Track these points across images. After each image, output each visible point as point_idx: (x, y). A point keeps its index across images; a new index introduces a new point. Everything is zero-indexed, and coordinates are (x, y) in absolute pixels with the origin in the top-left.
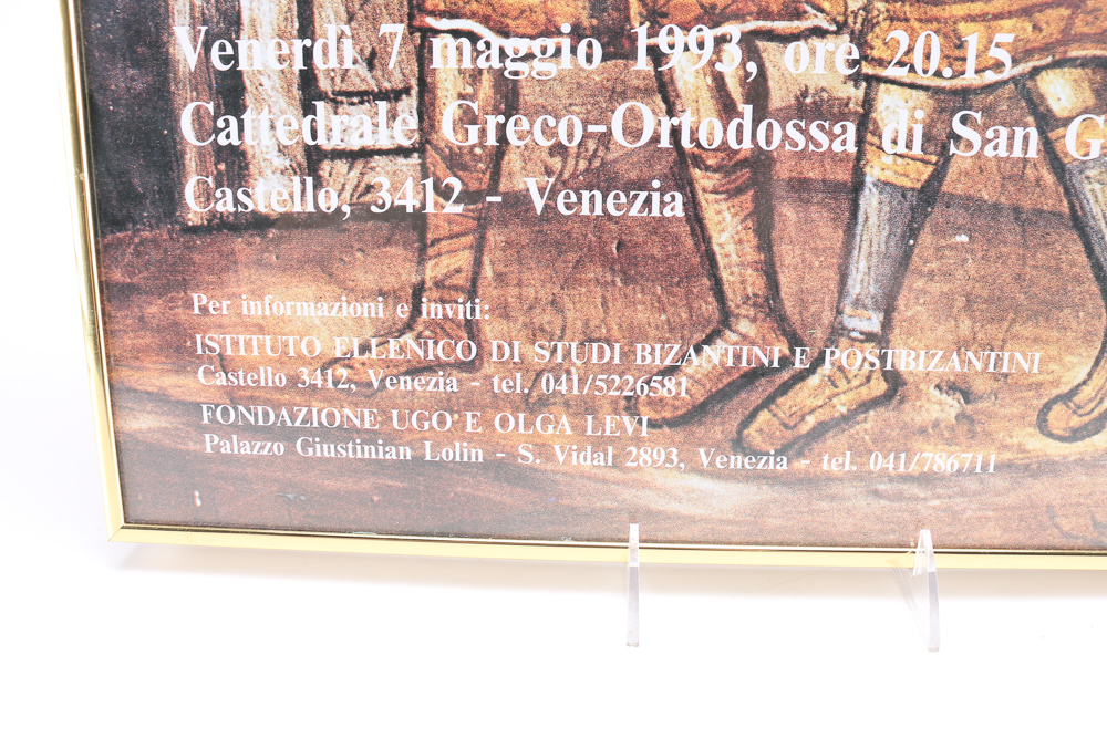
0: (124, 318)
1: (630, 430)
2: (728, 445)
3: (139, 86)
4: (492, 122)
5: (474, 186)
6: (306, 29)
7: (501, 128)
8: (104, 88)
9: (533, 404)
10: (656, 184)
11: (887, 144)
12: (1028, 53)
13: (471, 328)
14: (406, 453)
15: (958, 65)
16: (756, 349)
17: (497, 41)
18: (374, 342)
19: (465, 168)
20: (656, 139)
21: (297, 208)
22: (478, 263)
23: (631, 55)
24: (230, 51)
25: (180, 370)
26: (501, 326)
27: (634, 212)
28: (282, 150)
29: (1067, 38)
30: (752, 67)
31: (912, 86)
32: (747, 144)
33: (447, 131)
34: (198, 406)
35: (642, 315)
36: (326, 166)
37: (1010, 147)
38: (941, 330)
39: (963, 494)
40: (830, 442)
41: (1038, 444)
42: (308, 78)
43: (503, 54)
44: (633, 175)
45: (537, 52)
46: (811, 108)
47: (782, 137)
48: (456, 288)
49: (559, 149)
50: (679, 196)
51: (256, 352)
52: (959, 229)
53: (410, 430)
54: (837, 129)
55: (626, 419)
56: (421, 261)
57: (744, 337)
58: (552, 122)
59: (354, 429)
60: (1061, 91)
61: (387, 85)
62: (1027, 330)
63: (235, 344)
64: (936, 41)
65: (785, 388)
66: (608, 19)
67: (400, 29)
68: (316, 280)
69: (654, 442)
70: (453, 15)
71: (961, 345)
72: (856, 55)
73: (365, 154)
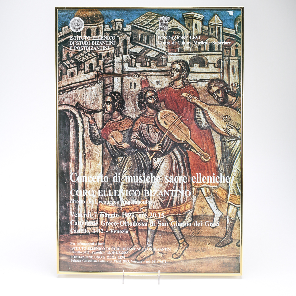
0: (62, 245)
1: (123, 258)
2: (135, 260)
3: (66, 218)
4: (107, 223)
5: (104, 230)
6: (86, 213)
7: (108, 224)
8: (61, 219)
9: (111, 255)
10: (125, 230)
11: (151, 225)
12: (166, 215)
13: (104, 246)
14: (96, 261)
15: (158, 216)
16: (137, 248)
17: (107, 214)
18: (93, 248)
19: (104, 228)
20: (125, 225)
21: (84, 232)
22: (105, 239)
23: (122, 216)
24: (77, 215)
25: (68, 251)
26: (108, 246)
27: (123, 233)
28: (82, 226)
29: (170, 213)
30: (135, 217)
31: (153, 219)
32: (135, 225)
33: (101, 224)
34: (70, 256)
35: (124, 244)
36: (88, 228)
37: (165, 225)
38: (159, 246)
39: (164, 266)
40: (147, 259)
41: (172, 259)
42: (86, 218)
43: (108, 216)
44: (122, 229)
45: (111, 216)
46: (142, 221)
47: (138, 224)
48: (102, 242)
49: (114, 226)
50: (128, 231)
51: (78, 249)
52: (160, 234)
53: (97, 258)
54: (145, 223)
55: (122, 257)
56: (98, 239)
57: (136, 247)
58: (113, 223)
59: (90, 259)
60: (170, 219)
61: (95, 219)
62: (169, 245)
63: (76, 248)
64: (155, 214)
65: (141, 253)
66: (119, 212)
67: (96, 213)
68: (86, 241)
69: (126, 260)
70: (102, 212)
71: (161, 248)
72: (147, 216)
73: (92, 226)
